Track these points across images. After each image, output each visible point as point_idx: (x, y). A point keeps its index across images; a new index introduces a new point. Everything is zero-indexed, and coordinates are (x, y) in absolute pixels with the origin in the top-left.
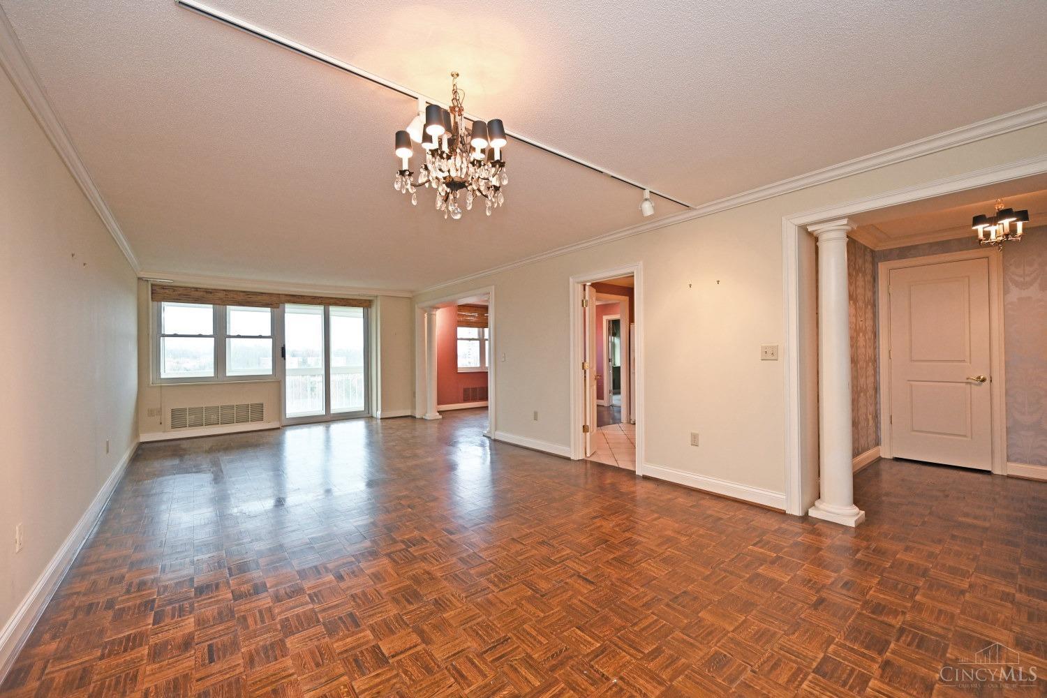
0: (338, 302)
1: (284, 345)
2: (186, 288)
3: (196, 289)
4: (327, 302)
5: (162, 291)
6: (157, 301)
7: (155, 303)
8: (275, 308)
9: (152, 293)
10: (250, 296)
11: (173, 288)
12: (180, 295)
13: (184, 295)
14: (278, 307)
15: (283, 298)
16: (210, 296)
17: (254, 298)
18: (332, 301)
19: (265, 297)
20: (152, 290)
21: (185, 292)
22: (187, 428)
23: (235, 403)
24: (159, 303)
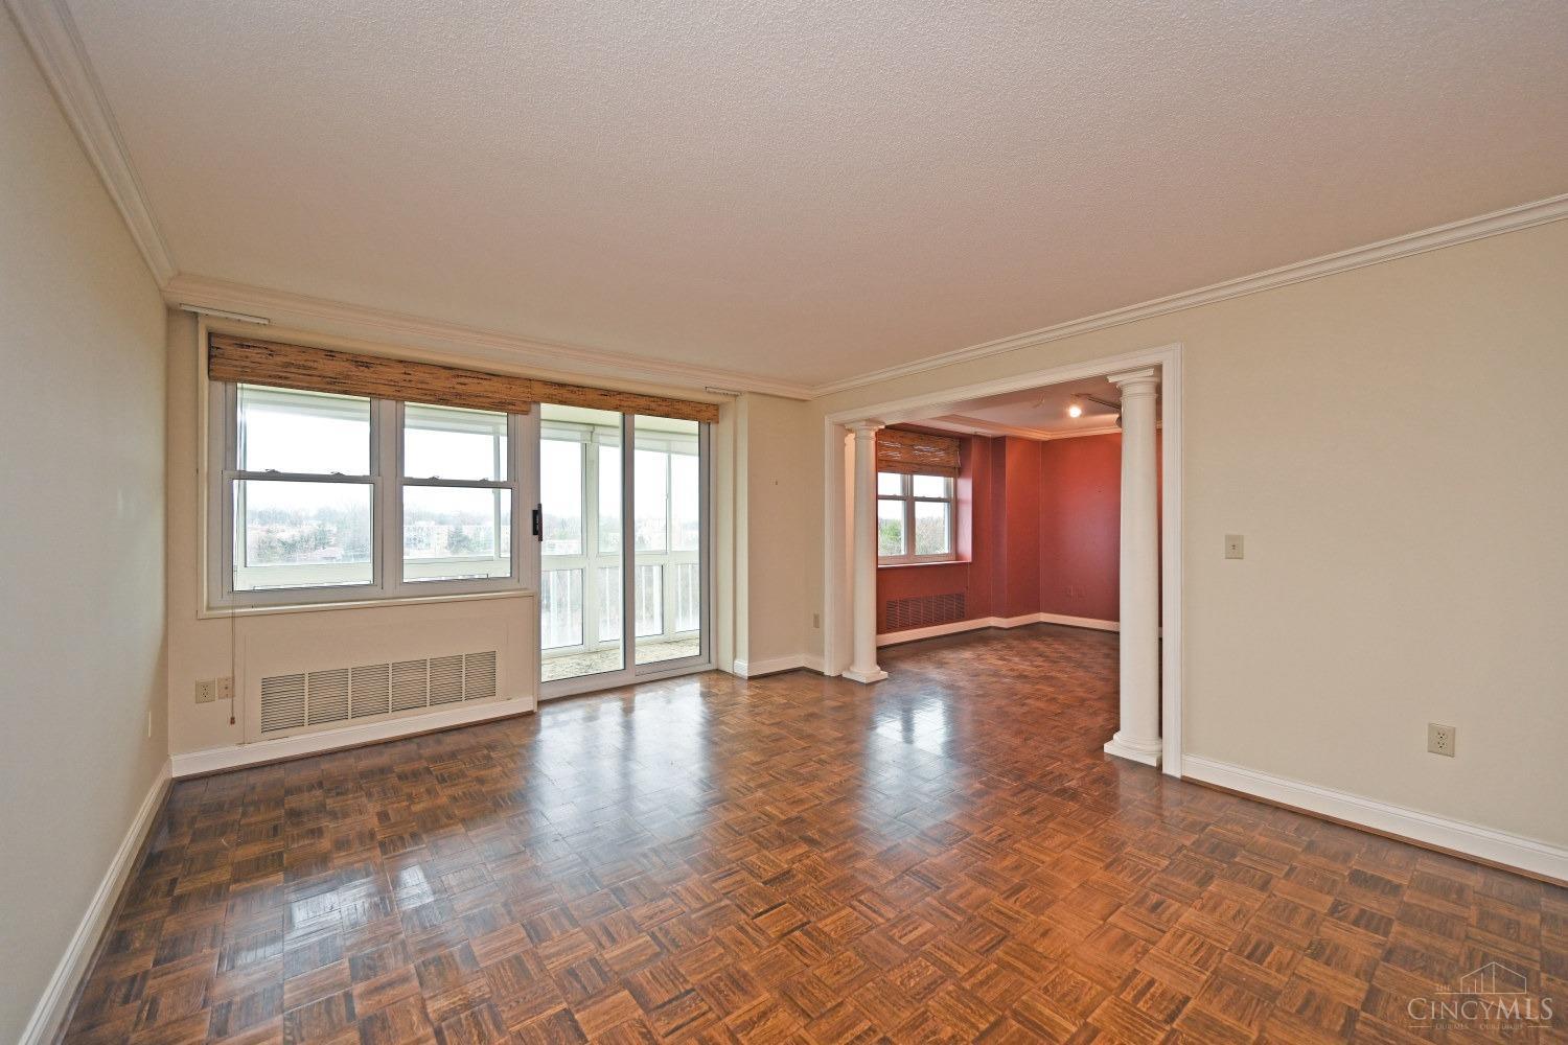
0: (653, 405)
1: (540, 506)
2: (304, 349)
3: (331, 354)
4: (630, 403)
5: (240, 352)
6: (226, 381)
7: (219, 385)
8: (516, 413)
9: (210, 357)
10: (462, 380)
11: (270, 347)
12: (288, 365)
13: (299, 367)
14: (526, 413)
15: (538, 389)
16: (365, 373)
17: (473, 386)
18: (643, 402)
19: (496, 384)
20: (210, 347)
21: (301, 359)
22: (306, 726)
23: (428, 655)
24: (230, 387)
